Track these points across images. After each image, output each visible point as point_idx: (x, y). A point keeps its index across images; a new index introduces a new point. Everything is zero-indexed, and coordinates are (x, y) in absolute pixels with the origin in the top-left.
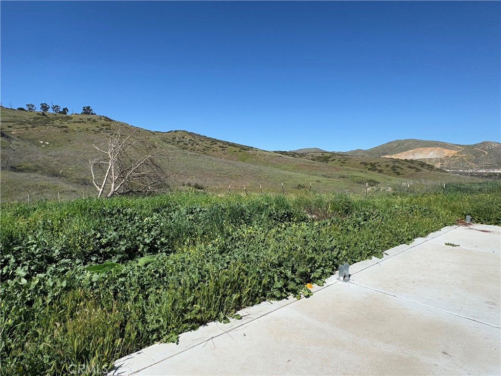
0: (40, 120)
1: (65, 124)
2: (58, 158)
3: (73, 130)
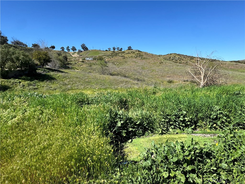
0: (113, 54)
1: (123, 55)
2: (124, 70)
3: (127, 57)
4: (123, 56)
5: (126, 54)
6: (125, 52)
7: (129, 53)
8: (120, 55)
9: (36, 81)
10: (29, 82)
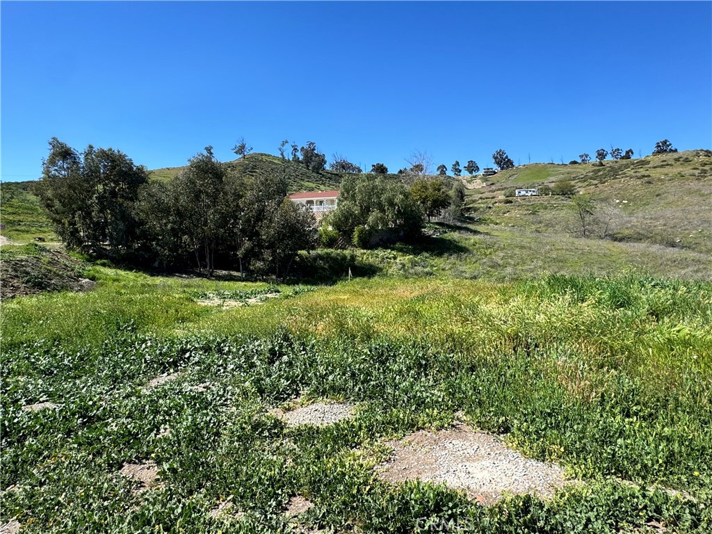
3: (660, 180)
4: (644, 176)
5: (655, 167)
6: (648, 163)
7: (667, 165)
8: (632, 173)
9: (426, 254)
10: (411, 256)
